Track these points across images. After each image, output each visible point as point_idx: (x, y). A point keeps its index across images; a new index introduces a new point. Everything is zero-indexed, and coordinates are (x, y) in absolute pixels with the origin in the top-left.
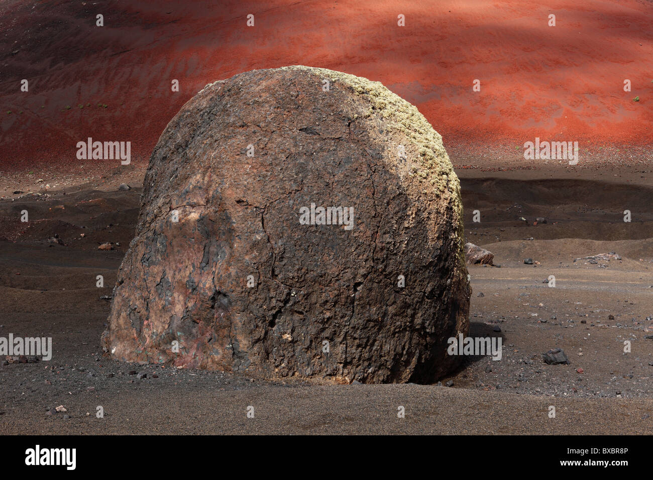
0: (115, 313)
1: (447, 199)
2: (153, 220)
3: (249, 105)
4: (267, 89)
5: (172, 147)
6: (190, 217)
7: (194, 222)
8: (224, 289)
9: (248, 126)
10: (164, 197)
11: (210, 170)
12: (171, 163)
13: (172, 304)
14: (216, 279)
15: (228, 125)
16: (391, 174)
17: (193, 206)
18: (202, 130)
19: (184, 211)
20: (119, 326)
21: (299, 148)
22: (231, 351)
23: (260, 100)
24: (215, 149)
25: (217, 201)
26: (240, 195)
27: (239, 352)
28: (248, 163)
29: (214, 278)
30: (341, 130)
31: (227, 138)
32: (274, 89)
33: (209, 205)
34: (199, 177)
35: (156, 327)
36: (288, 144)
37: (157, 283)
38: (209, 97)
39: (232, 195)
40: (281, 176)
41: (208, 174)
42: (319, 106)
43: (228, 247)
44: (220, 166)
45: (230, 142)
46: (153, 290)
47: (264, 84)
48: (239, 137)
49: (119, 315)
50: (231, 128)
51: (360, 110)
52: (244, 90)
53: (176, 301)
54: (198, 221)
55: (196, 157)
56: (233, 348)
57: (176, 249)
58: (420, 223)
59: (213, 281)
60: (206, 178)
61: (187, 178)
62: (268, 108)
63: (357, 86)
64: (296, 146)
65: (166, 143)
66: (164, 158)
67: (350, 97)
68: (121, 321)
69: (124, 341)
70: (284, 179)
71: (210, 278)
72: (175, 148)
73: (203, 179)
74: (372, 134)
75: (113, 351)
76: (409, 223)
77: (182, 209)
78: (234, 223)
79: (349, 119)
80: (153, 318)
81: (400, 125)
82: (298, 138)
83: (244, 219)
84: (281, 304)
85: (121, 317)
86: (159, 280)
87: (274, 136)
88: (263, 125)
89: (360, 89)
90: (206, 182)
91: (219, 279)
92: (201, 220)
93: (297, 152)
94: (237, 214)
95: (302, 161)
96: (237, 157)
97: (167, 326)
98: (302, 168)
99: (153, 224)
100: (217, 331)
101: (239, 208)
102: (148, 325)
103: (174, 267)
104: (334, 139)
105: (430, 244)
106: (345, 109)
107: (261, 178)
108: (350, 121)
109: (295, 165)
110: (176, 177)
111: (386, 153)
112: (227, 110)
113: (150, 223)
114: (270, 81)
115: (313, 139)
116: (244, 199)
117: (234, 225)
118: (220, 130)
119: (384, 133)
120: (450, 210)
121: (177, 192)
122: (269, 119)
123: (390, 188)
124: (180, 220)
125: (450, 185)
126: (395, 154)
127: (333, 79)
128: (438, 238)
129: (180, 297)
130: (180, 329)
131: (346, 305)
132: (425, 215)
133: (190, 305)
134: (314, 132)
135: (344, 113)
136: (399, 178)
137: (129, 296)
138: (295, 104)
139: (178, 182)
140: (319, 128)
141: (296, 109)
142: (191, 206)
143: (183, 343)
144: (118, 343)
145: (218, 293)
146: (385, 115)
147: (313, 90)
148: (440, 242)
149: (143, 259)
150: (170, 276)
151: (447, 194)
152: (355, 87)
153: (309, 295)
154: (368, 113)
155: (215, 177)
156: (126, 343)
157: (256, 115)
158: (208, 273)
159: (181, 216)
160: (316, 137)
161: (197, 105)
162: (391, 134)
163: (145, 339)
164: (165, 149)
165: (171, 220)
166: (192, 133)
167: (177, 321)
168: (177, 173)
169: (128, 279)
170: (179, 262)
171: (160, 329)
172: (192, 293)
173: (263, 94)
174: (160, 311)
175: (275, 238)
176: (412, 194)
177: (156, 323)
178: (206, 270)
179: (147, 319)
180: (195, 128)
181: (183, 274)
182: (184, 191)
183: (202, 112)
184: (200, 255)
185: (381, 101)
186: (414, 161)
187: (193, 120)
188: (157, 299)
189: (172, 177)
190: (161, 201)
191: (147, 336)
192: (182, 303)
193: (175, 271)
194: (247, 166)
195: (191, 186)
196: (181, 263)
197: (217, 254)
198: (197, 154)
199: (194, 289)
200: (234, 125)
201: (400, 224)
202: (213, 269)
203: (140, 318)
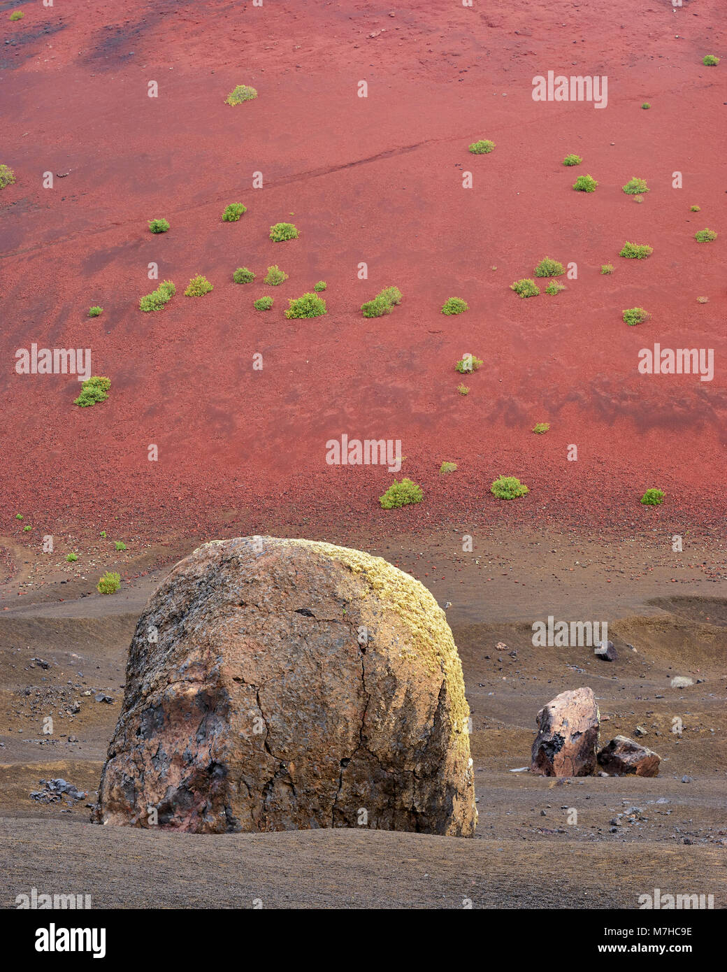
0: (107, 786)
1: (438, 680)
2: (148, 694)
3: (248, 583)
4: (267, 567)
5: (166, 616)
6: (187, 692)
7: (193, 697)
8: (219, 760)
9: (246, 605)
10: (160, 671)
11: (209, 647)
13: (169, 775)
14: (212, 751)
15: (227, 603)
16: (382, 657)
17: (191, 682)
18: (200, 602)
19: (183, 686)
20: (112, 799)
21: (294, 629)
22: (225, 818)
23: (259, 579)
24: (214, 627)
25: (216, 678)
26: (238, 674)
27: (231, 818)
28: (245, 643)
29: (210, 750)
30: (334, 611)
31: (224, 615)
32: (272, 567)
33: (207, 682)
34: (197, 653)
35: (152, 797)
36: (283, 625)
37: (153, 756)
38: (206, 563)
39: (230, 672)
40: (276, 656)
41: (207, 651)
42: (316, 587)
43: (224, 722)
44: (219, 644)
45: (229, 620)
46: (148, 762)
47: (263, 560)
48: (237, 616)
49: (112, 788)
50: (229, 606)
51: (356, 591)
52: (243, 566)
53: (172, 773)
54: (196, 696)
55: (194, 633)
56: (227, 815)
57: (173, 723)
58: (408, 700)
59: (210, 753)
60: (205, 656)
61: (185, 653)
62: (266, 588)
63: (356, 565)
64: (291, 627)
65: (159, 609)
67: (347, 577)
68: (114, 794)
69: (116, 813)
70: (279, 659)
71: (207, 750)
72: (169, 616)
73: (202, 656)
74: (364, 615)
75: (106, 823)
76: (398, 703)
77: (180, 684)
78: (231, 699)
79: (345, 601)
80: (148, 789)
81: (396, 605)
82: (294, 620)
83: (241, 696)
84: (272, 776)
85: (114, 789)
86: (155, 753)
87: (271, 617)
88: (260, 604)
89: (358, 568)
90: (204, 659)
91: (215, 752)
92: (200, 695)
93: (292, 632)
94: (234, 690)
95: (296, 642)
96: (235, 636)
97: (162, 797)
98: (296, 649)
99: (150, 698)
100: (211, 800)
101: (236, 685)
102: (144, 797)
103: (171, 739)
104: (328, 621)
105: (419, 724)
106: (340, 590)
107: (258, 658)
108: (346, 603)
109: (289, 646)
110: (174, 650)
111: (377, 634)
112: (226, 586)
113: (146, 697)
114: (269, 558)
115: (308, 621)
116: (240, 677)
117: (232, 701)
118: (219, 607)
119: (378, 615)
120: (443, 691)
121: (175, 666)
122: (267, 599)
123: (379, 669)
124: (178, 694)
125: (445, 667)
126: (387, 636)
127: (332, 558)
128: (428, 718)
129: (176, 769)
130: (175, 798)
131: (333, 780)
132: (414, 696)
133: (186, 776)
134: (309, 614)
135: (340, 594)
136: (388, 660)
137: (122, 768)
138: (293, 585)
139: (176, 656)
140: (314, 609)
141: (294, 590)
142: (190, 681)
143: (178, 813)
144: (110, 815)
145: (214, 764)
146: (382, 596)
147: (311, 570)
148: (431, 723)
149: (139, 732)
150: (166, 749)
151: (440, 676)
152: (354, 566)
153: (298, 768)
154: (364, 594)
155: (213, 655)
156: (120, 815)
157: (254, 594)
158: (205, 746)
159: (179, 691)
160: (311, 618)
161: (193, 570)
162: (384, 616)
163: (139, 810)
164: (157, 616)
165: (168, 693)
166: (188, 603)
167: (173, 791)
168: (174, 646)
169: (121, 751)
170: (176, 735)
171: (156, 799)
172: (188, 765)
173: (262, 572)
174: (156, 782)
175: (269, 714)
176: (401, 675)
177: (152, 794)
178: (202, 743)
179: (142, 791)
180: (192, 599)
181: (179, 746)
182: (183, 666)
183: (198, 581)
184: (196, 728)
185: (379, 581)
186: (406, 643)
187: (189, 588)
188: (152, 771)
189: (168, 649)
190: (158, 675)
191: (141, 807)
192: (179, 774)
193: (171, 744)
194: (244, 645)
195: (190, 662)
196: (178, 737)
197: (214, 728)
198: (196, 629)
199: (191, 761)
200: (232, 603)
201: (388, 704)
202: (210, 742)
203: (135, 790)
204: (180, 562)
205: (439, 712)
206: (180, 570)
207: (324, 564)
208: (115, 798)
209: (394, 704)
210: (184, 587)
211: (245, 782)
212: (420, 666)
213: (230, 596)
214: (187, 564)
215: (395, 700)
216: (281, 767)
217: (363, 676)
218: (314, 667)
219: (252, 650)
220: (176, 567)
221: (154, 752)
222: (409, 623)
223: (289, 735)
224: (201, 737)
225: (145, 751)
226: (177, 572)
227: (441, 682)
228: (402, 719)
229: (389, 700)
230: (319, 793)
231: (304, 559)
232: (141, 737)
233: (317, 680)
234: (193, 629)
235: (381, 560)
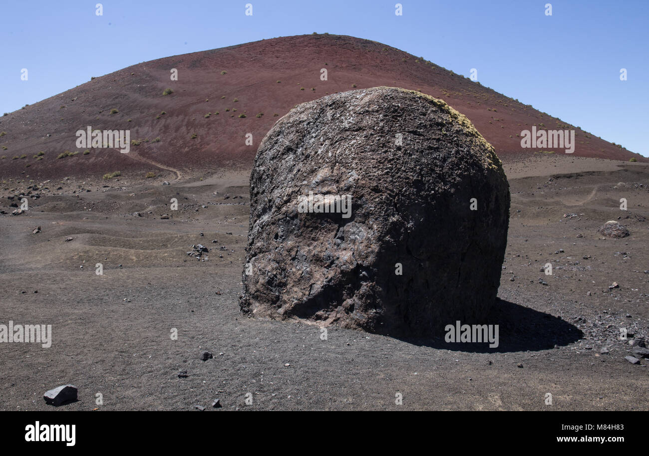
2: (282, 206)
3: (359, 114)
4: (372, 102)
5: (281, 149)
8: (366, 263)
9: (364, 130)
10: (290, 187)
11: (337, 164)
12: (284, 161)
13: (311, 274)
14: (356, 254)
15: (345, 129)
17: (324, 194)
18: (313, 134)
20: (258, 291)
23: (370, 110)
24: (338, 148)
25: (352, 189)
26: (373, 184)
29: (353, 253)
30: (436, 133)
31: (344, 139)
32: (378, 102)
33: (342, 193)
34: (326, 170)
35: (296, 292)
37: (292, 256)
38: (307, 112)
39: (365, 184)
41: (336, 168)
42: (417, 115)
43: (366, 228)
46: (289, 262)
47: (367, 99)
48: (358, 138)
49: (257, 282)
50: (348, 132)
52: (349, 104)
53: (313, 271)
55: (318, 155)
56: (377, 313)
57: (310, 229)
59: (353, 256)
61: (313, 171)
62: (378, 116)
64: (409, 145)
65: (273, 146)
66: (274, 158)
68: (260, 287)
69: (264, 303)
71: (350, 253)
72: (285, 150)
73: (332, 172)
75: (254, 311)
82: (409, 139)
83: (380, 204)
85: (259, 284)
90: (335, 174)
91: (360, 255)
93: (411, 149)
97: (307, 293)
98: (418, 162)
99: (284, 209)
101: (375, 195)
102: (288, 292)
103: (309, 242)
104: (434, 139)
109: (412, 160)
113: (279, 208)
115: (420, 139)
116: (378, 188)
117: (373, 209)
121: (305, 182)
129: (318, 269)
130: (320, 295)
133: (330, 276)
134: (419, 134)
137: (265, 266)
139: (304, 175)
140: (422, 131)
142: (322, 194)
144: (257, 304)
145: (360, 267)
146: (460, 123)
149: (276, 237)
150: (304, 251)
152: (434, 102)
154: (450, 121)
155: (344, 170)
156: (266, 305)
157: (369, 121)
158: (345, 249)
161: (297, 119)
163: (285, 302)
164: (273, 151)
166: (300, 138)
167: (318, 289)
168: (298, 167)
169: (261, 251)
170: (314, 239)
171: (301, 294)
172: (330, 266)
174: (299, 280)
177: (296, 289)
178: (343, 246)
179: (286, 286)
180: (303, 135)
181: (318, 249)
182: (314, 182)
183: (305, 123)
184: (333, 233)
187: (298, 129)
188: (294, 270)
191: (287, 300)
192: (322, 274)
193: (309, 246)
195: (320, 178)
196: (315, 241)
197: (354, 233)
198: (319, 152)
199: (333, 263)
200: (350, 130)
202: (352, 246)
203: (279, 285)
204: (282, 117)
206: (286, 121)
208: (261, 291)
210: (293, 129)
213: (346, 125)
214: (290, 117)
216: (420, 266)
220: (281, 120)
221: (293, 253)
224: (340, 241)
225: (285, 253)
226: (282, 123)
232: (279, 240)
234: (316, 153)
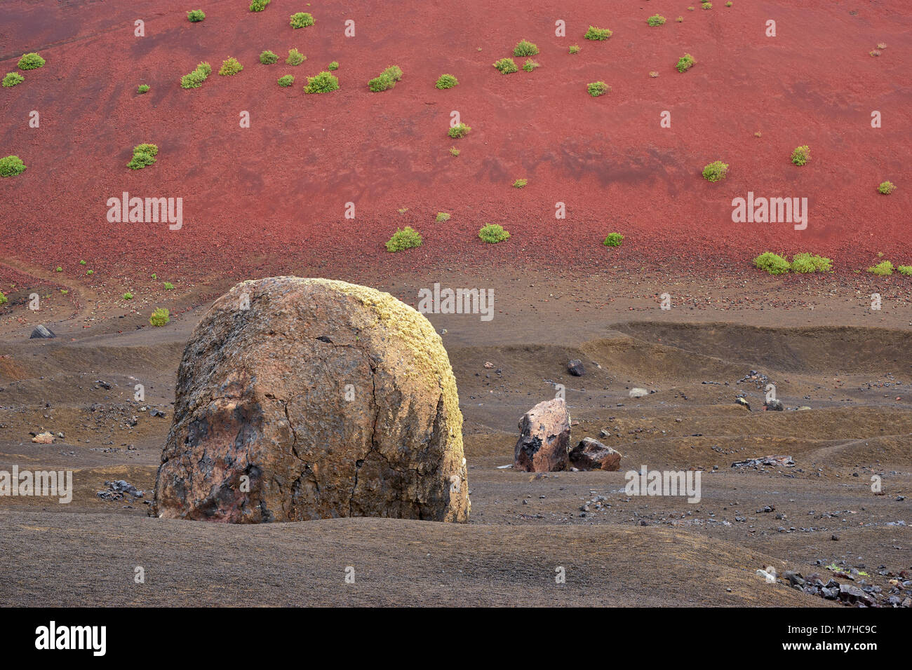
0: (161, 486)
1: (436, 394)
2: (195, 409)
3: (276, 315)
4: (292, 302)
5: (208, 343)
6: (227, 407)
7: (232, 411)
8: (254, 463)
9: (275, 334)
10: (204, 390)
11: (244, 369)
12: (207, 358)
13: (213, 476)
14: (248, 455)
15: (259, 332)
16: (389, 375)
18: (237, 332)
19: (223, 402)
20: (166, 496)
21: (316, 353)
22: (260, 510)
23: (285, 312)
24: (249, 352)
25: (251, 395)
26: (269, 391)
27: (266, 511)
28: (275, 365)
30: (349, 338)
31: (256, 343)
32: (297, 302)
33: (243, 398)
34: (235, 374)
35: (199, 494)
36: (307, 350)
37: (199, 460)
39: (262, 390)
40: (301, 376)
41: (243, 373)
42: (333, 318)
43: (258, 431)
44: (253, 367)
45: (261, 347)
46: (195, 466)
47: (289, 296)
48: (268, 343)
49: (165, 488)
50: (261, 335)
51: (367, 321)
52: (272, 301)
53: (216, 474)
54: (235, 410)
55: (232, 358)
56: (262, 508)
57: (216, 433)
58: (412, 411)
59: (247, 457)
60: (241, 376)
61: (224, 374)
62: (292, 319)
63: (366, 299)
64: (314, 352)
65: (202, 338)
66: (200, 353)
67: (359, 309)
68: (168, 492)
69: (170, 508)
70: (303, 378)
71: (244, 455)
72: (210, 344)
73: (239, 377)
74: (374, 341)
75: (161, 516)
76: (404, 413)
77: (221, 400)
78: (264, 412)
79: (358, 329)
80: (196, 488)
81: (400, 332)
82: (316, 345)
83: (272, 410)
84: (299, 475)
85: (167, 489)
87: (296, 343)
88: (287, 333)
89: (369, 302)
90: (241, 379)
91: (251, 456)
92: (237, 409)
93: (314, 356)
94: (267, 404)
95: (317, 364)
96: (266, 360)
97: (208, 493)
98: (318, 370)
99: (195, 412)
100: (249, 496)
101: (268, 401)
102: (192, 495)
103: (214, 446)
104: (344, 346)
105: (421, 431)
106: (354, 321)
107: (285, 378)
108: (359, 331)
109: (312, 368)
110: (215, 372)
111: (386, 357)
112: (258, 318)
113: (192, 411)
114: (294, 294)
115: (328, 347)
116: (271, 394)
117: (264, 414)
118: (252, 336)
119: (386, 340)
120: (440, 403)
121: (216, 386)
122: (293, 329)
123: (387, 386)
124: (219, 409)
125: (442, 383)
126: (392, 358)
127: (347, 294)
128: (429, 426)
129: (219, 470)
130: (219, 495)
131: (350, 478)
132: (416, 407)
133: (227, 477)
134: (328, 341)
135: (354, 324)
136: (395, 378)
137: (174, 471)
138: (314, 317)
139: (217, 377)
140: (332, 337)
141: (315, 320)
142: (229, 398)
143: (221, 507)
144: (164, 509)
145: (250, 466)
146: (388, 325)
147: (329, 304)
148: (431, 429)
149: (187, 441)
150: (210, 454)
151: (438, 390)
152: (365, 300)
153: (320, 468)
154: (374, 323)
155: (248, 376)
156: (172, 509)
157: (282, 325)
158: (242, 451)
159: (220, 406)
160: (329, 344)
161: (230, 305)
162: (391, 341)
163: (188, 505)
164: (201, 344)
165: (211, 408)
166: (226, 333)
167: (216, 490)
168: (215, 369)
169: (173, 457)
170: (218, 443)
171: (202, 496)
172: (229, 467)
173: (288, 306)
174: (202, 482)
175: (296, 424)
176: (406, 391)
177: (199, 492)
178: (240, 449)
179: (191, 489)
180: (229, 329)
181: (221, 452)
182: (223, 386)
183: (234, 314)
184: (235, 437)
185: (387, 312)
186: (409, 363)
187: (227, 320)
188: (199, 473)
189: (210, 372)
190: (202, 393)
191: (190, 503)
192: (221, 475)
193: (214, 450)
194: (274, 367)
195: (229, 382)
196: (220, 444)
197: (250, 436)
198: (233, 355)
199: (231, 464)
200: (264, 332)
201: (395, 415)
202: (247, 448)
203: (185, 489)
204: (219, 299)
205: (438, 420)
206: (220, 306)
207: (341, 299)
208: (169, 496)
209: (400, 414)
210: (223, 319)
211: (276, 481)
212: (421, 383)
213: (262, 327)
214: (225, 301)
215: (400, 411)
216: (307, 467)
217: (373, 391)
218: (333, 384)
219: (280, 372)
220: (216, 303)
221: (200, 457)
222: (412, 346)
223: (313, 441)
224: (239, 444)
225: (193, 456)
226: (216, 307)
227: (439, 395)
228: (407, 427)
229: (395, 411)
230: (339, 489)
231: (323, 295)
232: (189, 444)
233: (335, 396)
234: (231, 355)
235: (387, 295)
